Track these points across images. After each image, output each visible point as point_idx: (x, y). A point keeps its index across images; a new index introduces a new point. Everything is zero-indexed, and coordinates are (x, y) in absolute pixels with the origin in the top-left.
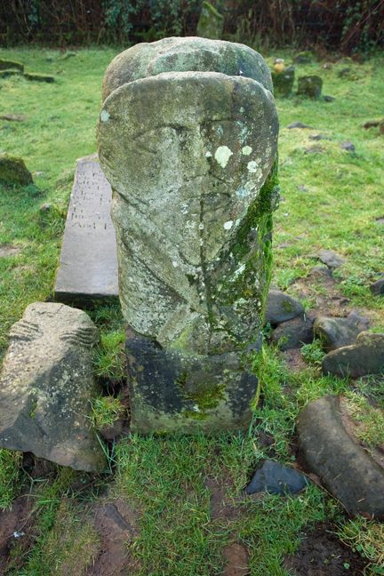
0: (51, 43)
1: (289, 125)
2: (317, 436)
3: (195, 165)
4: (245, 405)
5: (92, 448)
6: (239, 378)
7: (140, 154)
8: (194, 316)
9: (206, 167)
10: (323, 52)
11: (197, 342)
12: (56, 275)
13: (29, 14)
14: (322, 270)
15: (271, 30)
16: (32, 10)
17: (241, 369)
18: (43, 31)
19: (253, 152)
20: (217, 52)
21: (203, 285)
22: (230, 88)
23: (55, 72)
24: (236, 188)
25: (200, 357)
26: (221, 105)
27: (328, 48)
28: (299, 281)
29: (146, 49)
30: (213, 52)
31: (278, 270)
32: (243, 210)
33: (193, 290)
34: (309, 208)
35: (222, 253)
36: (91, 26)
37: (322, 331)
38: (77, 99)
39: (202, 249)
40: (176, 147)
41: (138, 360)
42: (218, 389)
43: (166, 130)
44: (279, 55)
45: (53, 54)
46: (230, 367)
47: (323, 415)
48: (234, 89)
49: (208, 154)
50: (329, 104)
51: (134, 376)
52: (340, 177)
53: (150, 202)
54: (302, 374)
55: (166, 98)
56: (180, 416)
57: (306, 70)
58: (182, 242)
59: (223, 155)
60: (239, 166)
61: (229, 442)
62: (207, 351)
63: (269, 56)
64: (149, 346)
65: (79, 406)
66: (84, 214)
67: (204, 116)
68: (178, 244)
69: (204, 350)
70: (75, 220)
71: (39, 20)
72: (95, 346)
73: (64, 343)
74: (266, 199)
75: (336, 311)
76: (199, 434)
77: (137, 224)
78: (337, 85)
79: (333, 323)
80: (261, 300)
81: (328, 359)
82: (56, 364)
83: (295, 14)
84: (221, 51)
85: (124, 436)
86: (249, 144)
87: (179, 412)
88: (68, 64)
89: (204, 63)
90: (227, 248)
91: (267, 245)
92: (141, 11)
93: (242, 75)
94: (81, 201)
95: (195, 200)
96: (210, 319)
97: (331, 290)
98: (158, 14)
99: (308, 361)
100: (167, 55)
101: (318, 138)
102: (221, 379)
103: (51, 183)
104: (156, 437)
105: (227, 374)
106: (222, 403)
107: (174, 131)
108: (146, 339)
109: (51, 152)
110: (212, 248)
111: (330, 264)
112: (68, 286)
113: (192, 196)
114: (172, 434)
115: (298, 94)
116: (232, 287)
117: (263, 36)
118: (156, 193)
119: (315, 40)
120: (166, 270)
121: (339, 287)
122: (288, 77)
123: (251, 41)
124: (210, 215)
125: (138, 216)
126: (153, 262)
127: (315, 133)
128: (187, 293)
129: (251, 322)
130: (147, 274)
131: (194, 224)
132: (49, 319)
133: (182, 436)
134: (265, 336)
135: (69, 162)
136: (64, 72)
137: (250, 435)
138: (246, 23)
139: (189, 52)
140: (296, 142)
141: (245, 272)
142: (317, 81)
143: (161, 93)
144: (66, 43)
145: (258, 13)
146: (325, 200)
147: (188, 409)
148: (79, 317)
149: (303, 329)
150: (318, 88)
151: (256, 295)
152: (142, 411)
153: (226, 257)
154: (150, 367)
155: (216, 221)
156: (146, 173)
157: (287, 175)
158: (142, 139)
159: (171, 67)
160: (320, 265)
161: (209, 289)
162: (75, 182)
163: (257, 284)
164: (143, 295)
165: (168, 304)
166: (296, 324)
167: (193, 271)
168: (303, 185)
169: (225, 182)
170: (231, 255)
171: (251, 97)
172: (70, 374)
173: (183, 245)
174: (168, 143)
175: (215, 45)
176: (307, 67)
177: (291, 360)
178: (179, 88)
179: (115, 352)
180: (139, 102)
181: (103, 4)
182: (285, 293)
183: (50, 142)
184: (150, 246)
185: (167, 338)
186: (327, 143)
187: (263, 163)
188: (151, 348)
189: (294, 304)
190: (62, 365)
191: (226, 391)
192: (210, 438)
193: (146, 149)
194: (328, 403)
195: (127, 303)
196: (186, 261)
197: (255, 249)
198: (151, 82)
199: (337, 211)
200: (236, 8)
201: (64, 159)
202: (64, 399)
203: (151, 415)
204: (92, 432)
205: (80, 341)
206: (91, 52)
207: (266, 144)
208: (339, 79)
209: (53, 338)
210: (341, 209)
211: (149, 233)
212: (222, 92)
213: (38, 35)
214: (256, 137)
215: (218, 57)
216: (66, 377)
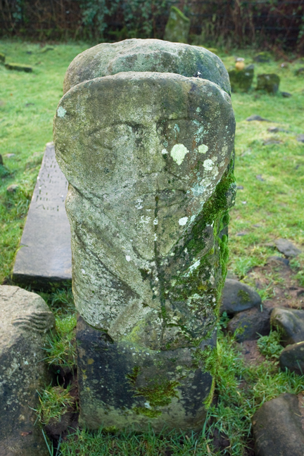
0: (32, 37)
1: (248, 118)
2: (274, 440)
3: (151, 162)
4: (198, 404)
5: (35, 446)
6: (192, 376)
7: (96, 150)
8: (147, 311)
9: (162, 164)
10: (281, 53)
11: (149, 337)
12: (16, 256)
13: (14, 12)
14: (279, 259)
15: (232, 33)
16: (16, 9)
17: (194, 366)
18: (26, 27)
19: (209, 150)
20: (176, 54)
21: (157, 279)
22: (186, 89)
23: (34, 63)
24: (191, 185)
25: (152, 352)
26: (178, 105)
27: (285, 49)
28: (257, 269)
29: (108, 49)
30: (172, 54)
31: (236, 258)
32: (198, 207)
33: (146, 285)
34: (266, 197)
35: (176, 248)
36: (70, 24)
37: (280, 323)
38: (52, 88)
39: (156, 245)
40: (132, 143)
41: (88, 353)
42: (169, 386)
43: (122, 126)
44: (240, 55)
45: (33, 47)
46: (183, 364)
47: (280, 417)
48: (191, 90)
49: (164, 151)
50: (286, 100)
51: (84, 369)
52: (297, 168)
53: (104, 197)
54: (259, 368)
55: (123, 96)
56: (131, 412)
57: (265, 69)
58: (136, 237)
59: (179, 153)
60: (194, 164)
61: (182, 443)
62: (159, 346)
63: (230, 55)
64: (100, 339)
65: (25, 397)
66: (48, 197)
67: (160, 114)
68: (132, 239)
69: (157, 345)
70: (39, 202)
71: (22, 18)
72: (48, 332)
73: (17, 328)
74: (222, 196)
75: (293, 302)
76: (149, 432)
77: (90, 218)
78: (294, 82)
79: (290, 316)
80: (216, 296)
81: (285, 354)
82: (6, 351)
83: (255, 20)
84: (180, 53)
85: (72, 431)
86: (205, 143)
87: (130, 408)
88: (47, 56)
89: (163, 64)
90: (181, 243)
91: (223, 239)
92: (115, 14)
93: (200, 76)
94: (46, 183)
95: (150, 195)
96: (163, 314)
97: (288, 280)
98: (130, 16)
99: (265, 354)
100: (127, 55)
101: (275, 131)
102: (173, 376)
103: (21, 165)
104: (105, 433)
105: (180, 371)
106: (174, 400)
107: (130, 128)
108: (97, 332)
109: (23, 135)
110: (166, 243)
111: (287, 253)
112: (27, 268)
113: (146, 192)
114: (121, 430)
115: (257, 89)
116: (186, 282)
117: (225, 37)
118: (110, 188)
119: (273, 42)
120: (118, 264)
121: (296, 277)
122: (247, 74)
123: (214, 42)
124: (165, 210)
125: (92, 210)
126: (106, 256)
127: (273, 126)
128: (140, 288)
129: (205, 318)
130: (100, 267)
131: (148, 219)
132: (3, 302)
133: (132, 434)
134: (221, 325)
135: (40, 145)
136: (42, 63)
137: (204, 435)
138: (210, 26)
139: (148, 53)
140: (255, 133)
141: (199, 267)
142: (275, 78)
143: (118, 92)
144: (45, 38)
145: (222, 18)
146: (282, 189)
147: (139, 406)
148: (34, 302)
149: (260, 320)
150: (275, 84)
151: (211, 291)
152: (91, 405)
153: (181, 252)
154: (100, 360)
155: (171, 217)
156: (101, 168)
157: (246, 165)
158: (98, 135)
159: (131, 67)
160: (277, 254)
161: (162, 284)
162: (42, 165)
163: (212, 280)
164: (95, 288)
165: (120, 297)
166: (252, 314)
167: (146, 266)
168: (261, 175)
169: (180, 179)
170: (186, 251)
171: (208, 98)
172: (20, 361)
173: (137, 239)
174: (124, 140)
175: (174, 48)
176: (266, 65)
177: (247, 353)
178: (136, 88)
179: (69, 338)
180: (96, 100)
181: (81, 6)
182: (242, 282)
183: (23, 127)
184: (103, 240)
185: (118, 333)
186: (284, 136)
187: (219, 162)
188: (102, 341)
189: (250, 294)
190: (12, 352)
191: (179, 388)
192: (161, 438)
193: (101, 145)
194: (286, 403)
195: (79, 295)
196: (139, 256)
197: (211, 245)
198: (109, 81)
199: (294, 201)
200: (202, 13)
201: (35, 142)
202: (11, 389)
203: (101, 410)
204: (37, 427)
205: (34, 326)
206: (68, 47)
207: (223, 143)
208: (296, 78)
209: (5, 323)
210: (298, 198)
211: (103, 227)
212: (179, 93)
213: (21, 30)
214: (212, 136)
215: (176, 58)
216: (15, 366)
